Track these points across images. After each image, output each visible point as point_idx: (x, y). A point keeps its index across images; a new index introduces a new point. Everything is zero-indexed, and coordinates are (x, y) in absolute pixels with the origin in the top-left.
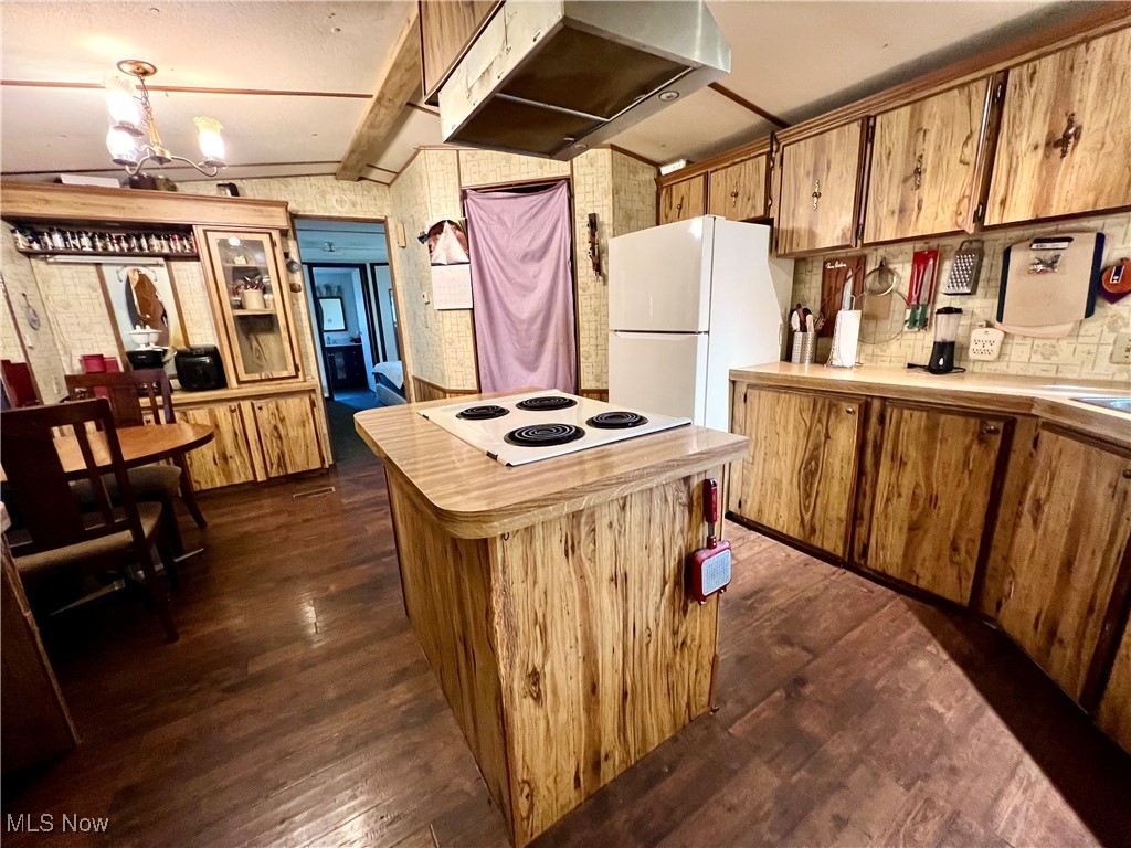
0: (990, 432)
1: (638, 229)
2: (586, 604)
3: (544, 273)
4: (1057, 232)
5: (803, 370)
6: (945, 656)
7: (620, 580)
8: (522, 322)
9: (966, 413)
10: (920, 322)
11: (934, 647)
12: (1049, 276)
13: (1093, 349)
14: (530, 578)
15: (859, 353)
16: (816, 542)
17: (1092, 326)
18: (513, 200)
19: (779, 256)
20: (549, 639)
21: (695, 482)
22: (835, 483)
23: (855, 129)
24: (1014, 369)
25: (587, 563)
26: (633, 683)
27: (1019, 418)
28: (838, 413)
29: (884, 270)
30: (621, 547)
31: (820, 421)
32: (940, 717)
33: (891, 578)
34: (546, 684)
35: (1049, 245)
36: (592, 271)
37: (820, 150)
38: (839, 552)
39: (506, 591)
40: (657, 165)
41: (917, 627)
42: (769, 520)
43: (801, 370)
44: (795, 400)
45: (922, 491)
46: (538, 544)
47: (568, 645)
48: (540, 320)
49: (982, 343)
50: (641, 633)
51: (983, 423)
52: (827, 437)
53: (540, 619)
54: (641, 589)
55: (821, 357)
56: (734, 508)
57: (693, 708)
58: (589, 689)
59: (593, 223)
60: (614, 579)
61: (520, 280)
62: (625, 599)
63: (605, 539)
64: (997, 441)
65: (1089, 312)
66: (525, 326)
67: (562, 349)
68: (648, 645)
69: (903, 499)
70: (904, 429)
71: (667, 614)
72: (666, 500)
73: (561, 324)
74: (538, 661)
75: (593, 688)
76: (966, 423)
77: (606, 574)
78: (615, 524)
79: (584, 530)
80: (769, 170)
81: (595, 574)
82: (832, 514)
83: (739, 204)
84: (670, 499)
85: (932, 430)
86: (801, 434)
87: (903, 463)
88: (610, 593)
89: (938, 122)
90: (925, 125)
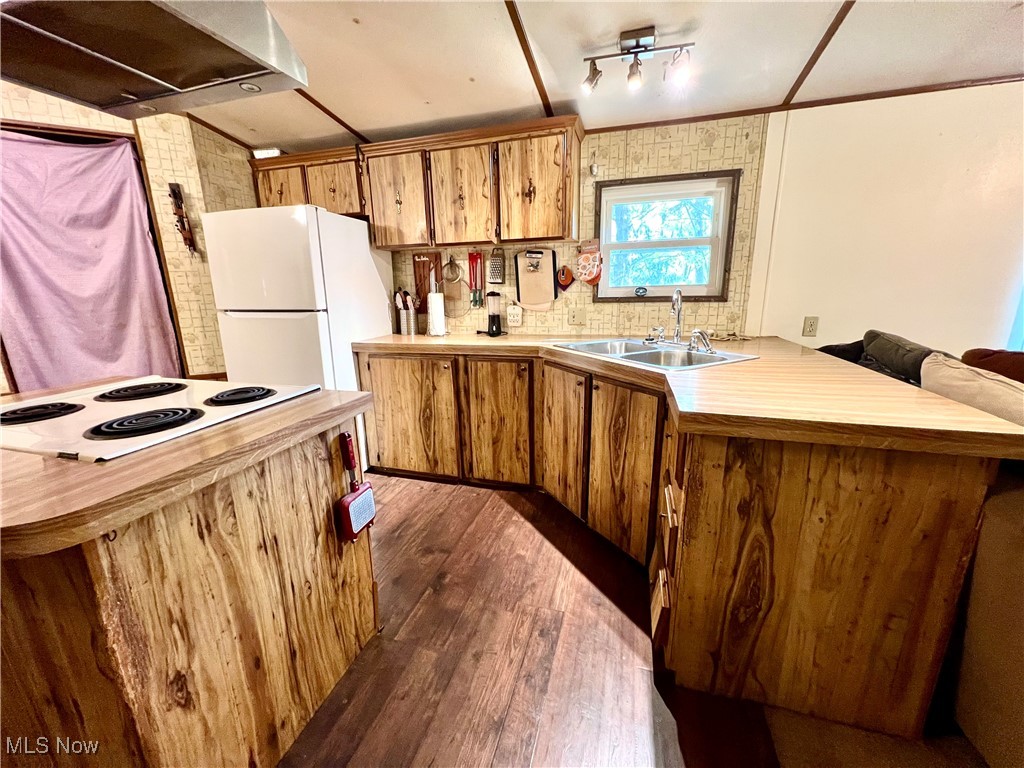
0: (523, 370)
1: (237, 207)
2: (233, 579)
3: (112, 244)
4: (536, 248)
5: (412, 340)
6: (522, 519)
7: (269, 546)
9: (510, 360)
10: (479, 302)
11: (517, 517)
12: (536, 274)
13: (560, 317)
14: (156, 575)
15: (447, 324)
16: (440, 471)
17: (559, 303)
18: (43, 147)
19: (378, 248)
20: (193, 633)
21: (332, 437)
22: (445, 422)
23: (417, 157)
24: (530, 331)
25: (228, 540)
26: (300, 639)
27: (534, 360)
28: (438, 370)
29: (452, 264)
30: (266, 512)
31: (427, 377)
32: (523, 557)
33: (488, 481)
34: (198, 684)
35: (534, 255)
36: (183, 246)
38: (455, 474)
39: (121, 600)
40: (250, 148)
41: (507, 508)
42: (403, 465)
43: (409, 339)
44: (407, 363)
45: (496, 416)
46: (161, 536)
47: (218, 630)
48: (111, 304)
49: (512, 314)
50: (301, 589)
51: (519, 365)
52: (434, 388)
53: (177, 614)
54: (294, 547)
55: (422, 330)
56: (374, 462)
57: (362, 637)
58: (252, 665)
59: (176, 193)
60: (263, 546)
61: (70, 249)
62: (279, 562)
63: (246, 509)
64: (526, 374)
65: (556, 297)
66: (90, 307)
67: (154, 332)
68: (309, 596)
69: (487, 424)
70: (480, 375)
71: (324, 562)
72: (306, 458)
74: (180, 661)
75: (256, 664)
76: (511, 366)
77: (253, 542)
78: (256, 492)
79: (219, 506)
80: (359, 176)
81: (240, 547)
82: (447, 446)
83: (338, 198)
84: (310, 457)
85: (494, 372)
86: (416, 387)
87: (483, 399)
88: (260, 561)
89: (467, 166)
90: (460, 166)
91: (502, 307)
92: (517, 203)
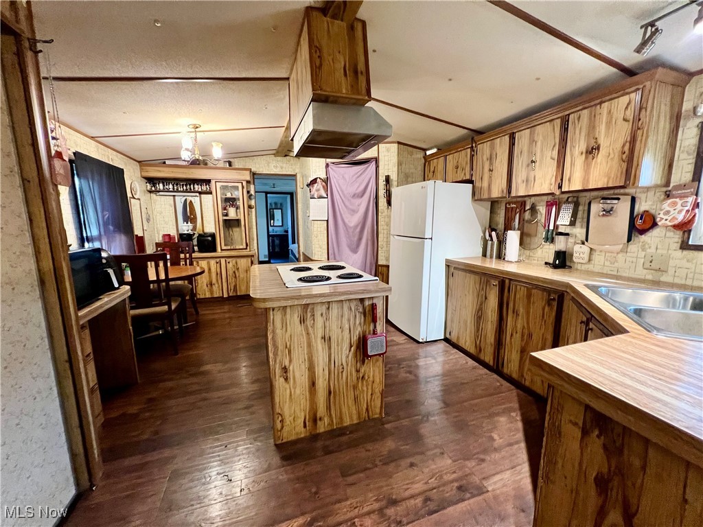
1: (413, 182)
2: (309, 345)
3: (362, 204)
6: (519, 418)
7: (327, 339)
8: (350, 227)
9: (544, 289)
10: (550, 239)
12: (609, 218)
13: (634, 260)
14: (284, 329)
15: (519, 256)
16: (482, 357)
17: (633, 247)
18: (350, 168)
19: (476, 200)
20: (292, 356)
21: (367, 303)
22: (489, 323)
23: (507, 138)
24: (597, 269)
25: (310, 328)
26: (334, 388)
28: (490, 285)
29: (533, 209)
30: (327, 324)
31: (483, 289)
32: (494, 440)
33: (513, 379)
34: (290, 375)
35: (609, 201)
36: (386, 204)
37: (492, 148)
38: (491, 363)
39: (274, 332)
40: (425, 150)
41: (516, 406)
42: (462, 344)
43: (491, 262)
44: (473, 276)
45: (526, 332)
46: (288, 316)
47: (301, 362)
48: (359, 228)
49: (580, 253)
50: (338, 366)
51: (549, 295)
52: (486, 298)
53: (288, 346)
54: (338, 345)
56: (448, 336)
57: (370, 413)
58: (311, 383)
59: (388, 179)
60: (324, 338)
61: (351, 207)
62: (330, 348)
63: (320, 321)
64: (555, 304)
66: (352, 230)
68: (342, 372)
69: (518, 334)
70: (518, 296)
71: (353, 360)
72: (351, 309)
73: (370, 230)
74: (287, 363)
75: (313, 384)
76: (543, 294)
77: (320, 335)
78: (324, 314)
79: (309, 314)
80: (472, 156)
81: (314, 334)
82: (488, 341)
83: (458, 172)
84: (353, 309)
85: (529, 296)
86: (475, 295)
87: (518, 315)
88: (321, 343)
89: (541, 138)
90: (536, 139)
91: (570, 245)
92: (580, 161)
